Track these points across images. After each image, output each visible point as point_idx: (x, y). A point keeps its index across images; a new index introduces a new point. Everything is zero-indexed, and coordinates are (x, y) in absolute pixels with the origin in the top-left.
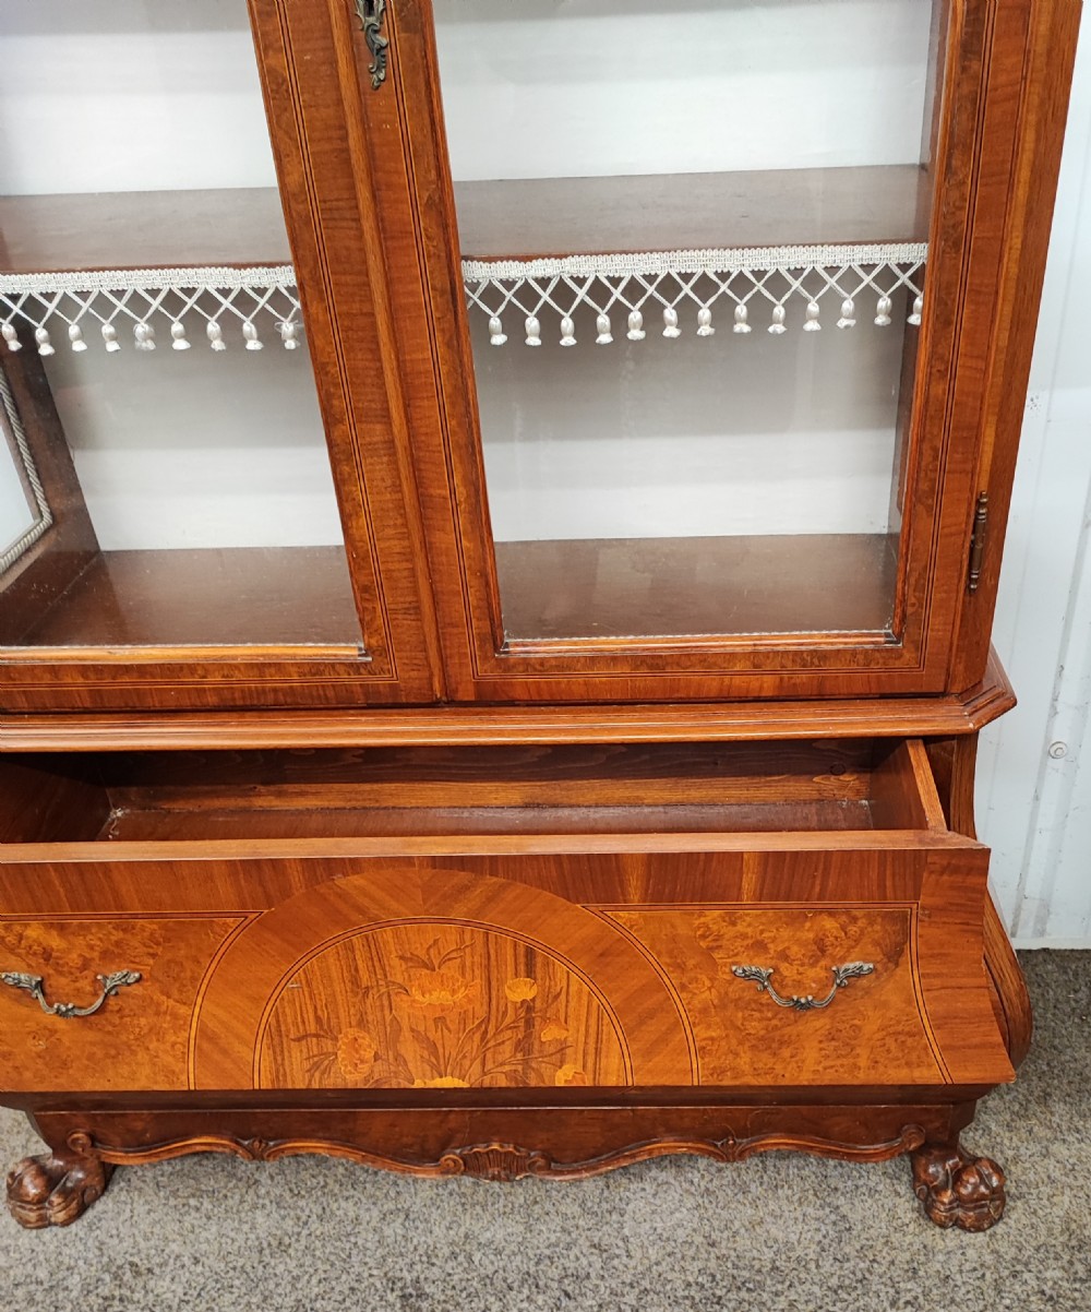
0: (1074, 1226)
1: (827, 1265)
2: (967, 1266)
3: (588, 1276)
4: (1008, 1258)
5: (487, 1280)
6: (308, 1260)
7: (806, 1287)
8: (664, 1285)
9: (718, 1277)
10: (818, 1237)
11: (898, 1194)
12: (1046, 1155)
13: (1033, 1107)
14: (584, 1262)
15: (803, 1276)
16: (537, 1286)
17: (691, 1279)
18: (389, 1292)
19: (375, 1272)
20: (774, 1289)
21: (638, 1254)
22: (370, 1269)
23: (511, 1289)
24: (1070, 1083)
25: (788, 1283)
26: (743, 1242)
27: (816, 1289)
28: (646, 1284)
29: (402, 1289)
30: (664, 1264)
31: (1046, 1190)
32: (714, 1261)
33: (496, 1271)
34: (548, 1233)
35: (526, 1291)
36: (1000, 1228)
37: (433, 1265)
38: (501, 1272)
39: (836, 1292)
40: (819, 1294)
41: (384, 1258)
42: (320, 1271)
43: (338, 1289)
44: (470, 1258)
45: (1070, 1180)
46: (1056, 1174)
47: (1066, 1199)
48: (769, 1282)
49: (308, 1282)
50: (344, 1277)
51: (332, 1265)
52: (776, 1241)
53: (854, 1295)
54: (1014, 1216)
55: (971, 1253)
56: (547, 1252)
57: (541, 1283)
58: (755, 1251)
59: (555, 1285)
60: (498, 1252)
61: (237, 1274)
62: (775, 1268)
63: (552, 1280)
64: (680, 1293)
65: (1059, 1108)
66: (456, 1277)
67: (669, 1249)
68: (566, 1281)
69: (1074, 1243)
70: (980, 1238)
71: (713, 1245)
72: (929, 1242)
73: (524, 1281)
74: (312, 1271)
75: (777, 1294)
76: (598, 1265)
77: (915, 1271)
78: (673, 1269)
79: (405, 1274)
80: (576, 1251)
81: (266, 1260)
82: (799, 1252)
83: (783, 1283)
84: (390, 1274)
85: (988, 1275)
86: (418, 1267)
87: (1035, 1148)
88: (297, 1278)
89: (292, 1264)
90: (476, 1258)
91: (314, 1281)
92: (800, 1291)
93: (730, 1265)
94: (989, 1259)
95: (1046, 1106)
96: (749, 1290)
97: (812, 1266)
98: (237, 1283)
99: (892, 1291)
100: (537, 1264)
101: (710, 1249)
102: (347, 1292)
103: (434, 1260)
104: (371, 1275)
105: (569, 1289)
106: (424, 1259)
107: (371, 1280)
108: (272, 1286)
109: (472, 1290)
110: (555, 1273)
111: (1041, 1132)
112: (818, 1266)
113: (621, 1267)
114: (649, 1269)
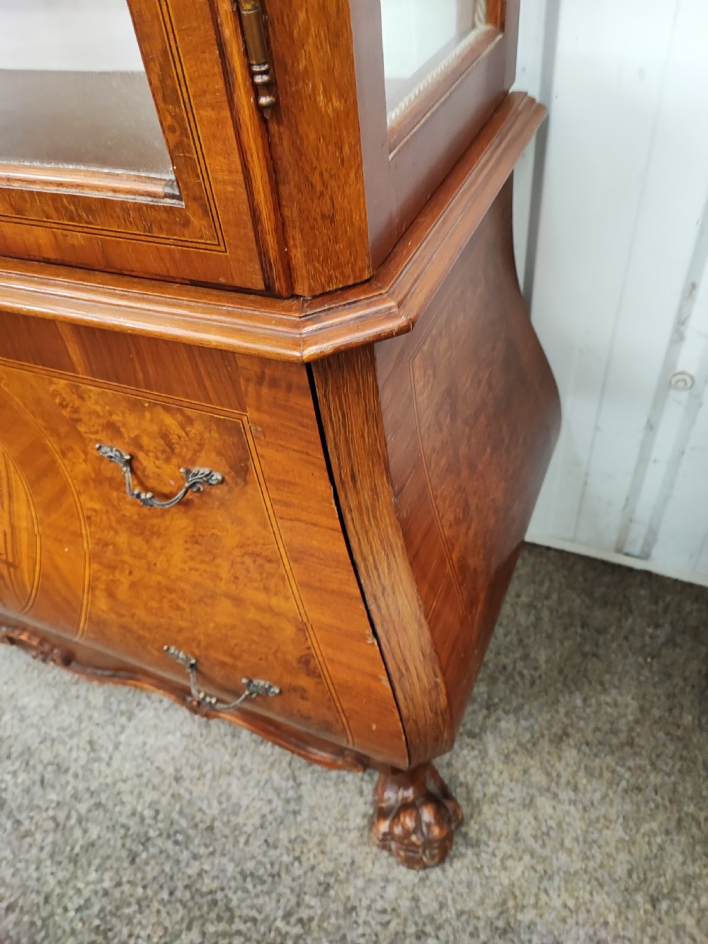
0: (511, 903)
1: (256, 846)
2: (380, 905)
3: (67, 771)
4: (424, 911)
7: (225, 860)
8: (115, 805)
9: (161, 816)
10: (266, 810)
11: (361, 793)
12: (529, 804)
13: (545, 744)
14: (74, 754)
15: (229, 846)
16: (27, 764)
17: (139, 809)
20: (196, 851)
21: (115, 764)
23: (9, 757)
24: (597, 729)
25: (211, 849)
26: (201, 789)
27: (230, 868)
28: (103, 798)
30: (130, 782)
31: (505, 847)
32: (168, 796)
34: (67, 716)
35: (17, 764)
36: (436, 873)
39: (245, 878)
40: (229, 874)
45: (536, 846)
46: (526, 833)
47: (520, 869)
48: (196, 841)
52: (228, 799)
53: (259, 888)
54: (457, 864)
55: (391, 891)
56: (55, 734)
57: (32, 762)
58: (205, 802)
59: (40, 768)
60: (22, 719)
62: (210, 828)
64: (123, 820)
65: (570, 754)
67: (142, 770)
69: (501, 924)
70: (409, 876)
71: (178, 779)
72: (359, 859)
73: (21, 754)
75: (195, 857)
76: (82, 762)
77: (328, 887)
78: (132, 792)
80: (74, 742)
82: (240, 820)
83: (206, 846)
85: (393, 926)
87: (519, 793)
92: (216, 862)
93: (177, 807)
94: (405, 904)
95: (558, 748)
96: (176, 843)
97: (242, 840)
99: (293, 900)
100: (41, 742)
101: (174, 784)
105: (47, 776)
110: (47, 756)
111: (538, 777)
112: (247, 843)
113: (96, 772)
114: (115, 783)
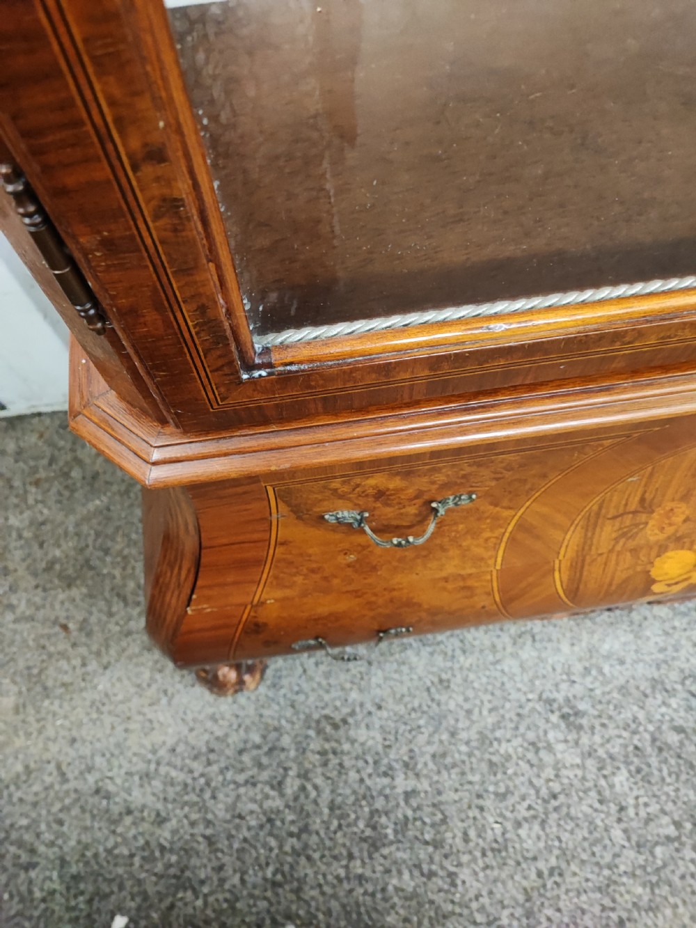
5: (623, 690)
6: (470, 693)
18: (550, 714)
19: (530, 696)
22: (525, 693)
29: (560, 708)
33: (628, 681)
37: (574, 682)
38: (632, 681)
41: (531, 681)
42: (486, 703)
43: (507, 716)
44: (601, 671)
49: (480, 712)
50: (508, 705)
51: (493, 694)
61: (419, 714)
63: (676, 682)
66: (598, 692)
68: (688, 682)
74: (478, 702)
79: (555, 695)
81: (437, 697)
84: (544, 696)
86: (564, 686)
88: (469, 712)
89: (460, 699)
90: (606, 669)
91: (485, 712)
98: (422, 722)
102: (515, 718)
103: (573, 678)
104: (529, 700)
106: (565, 677)
107: (531, 705)
108: (452, 722)
109: (615, 702)
